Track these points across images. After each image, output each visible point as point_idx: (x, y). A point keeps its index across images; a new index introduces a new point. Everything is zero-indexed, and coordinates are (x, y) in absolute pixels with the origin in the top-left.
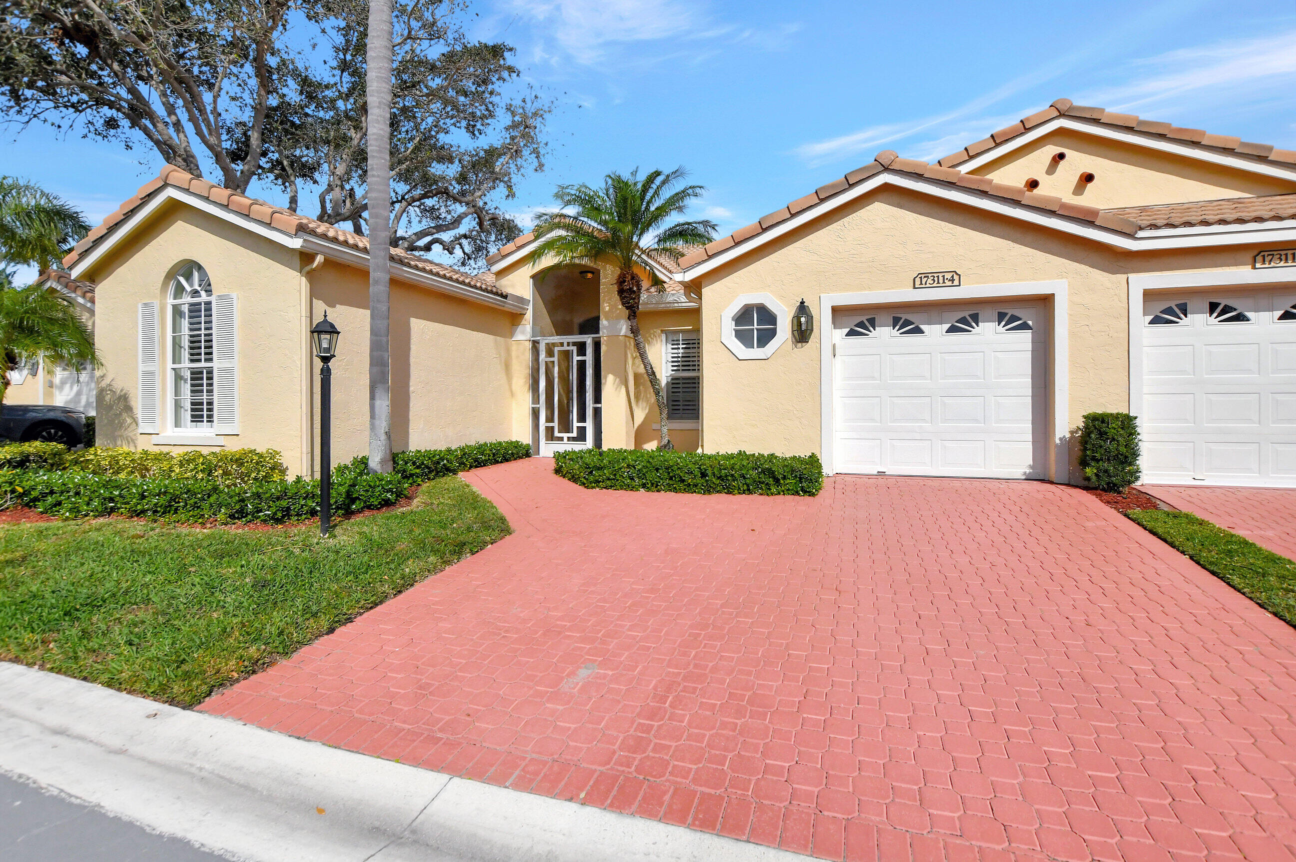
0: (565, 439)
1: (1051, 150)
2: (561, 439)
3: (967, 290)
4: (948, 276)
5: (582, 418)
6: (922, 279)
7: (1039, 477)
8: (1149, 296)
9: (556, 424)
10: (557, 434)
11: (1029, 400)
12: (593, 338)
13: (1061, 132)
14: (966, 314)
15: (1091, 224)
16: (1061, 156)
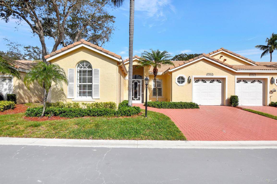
0: (136, 100)
1: (220, 55)
2: (135, 100)
3: (214, 76)
4: (211, 74)
5: (139, 95)
6: (208, 74)
7: (222, 105)
8: (238, 79)
9: (134, 97)
10: (134, 99)
11: (221, 93)
12: (142, 80)
13: (222, 53)
14: (212, 80)
15: (232, 68)
16: (222, 56)
